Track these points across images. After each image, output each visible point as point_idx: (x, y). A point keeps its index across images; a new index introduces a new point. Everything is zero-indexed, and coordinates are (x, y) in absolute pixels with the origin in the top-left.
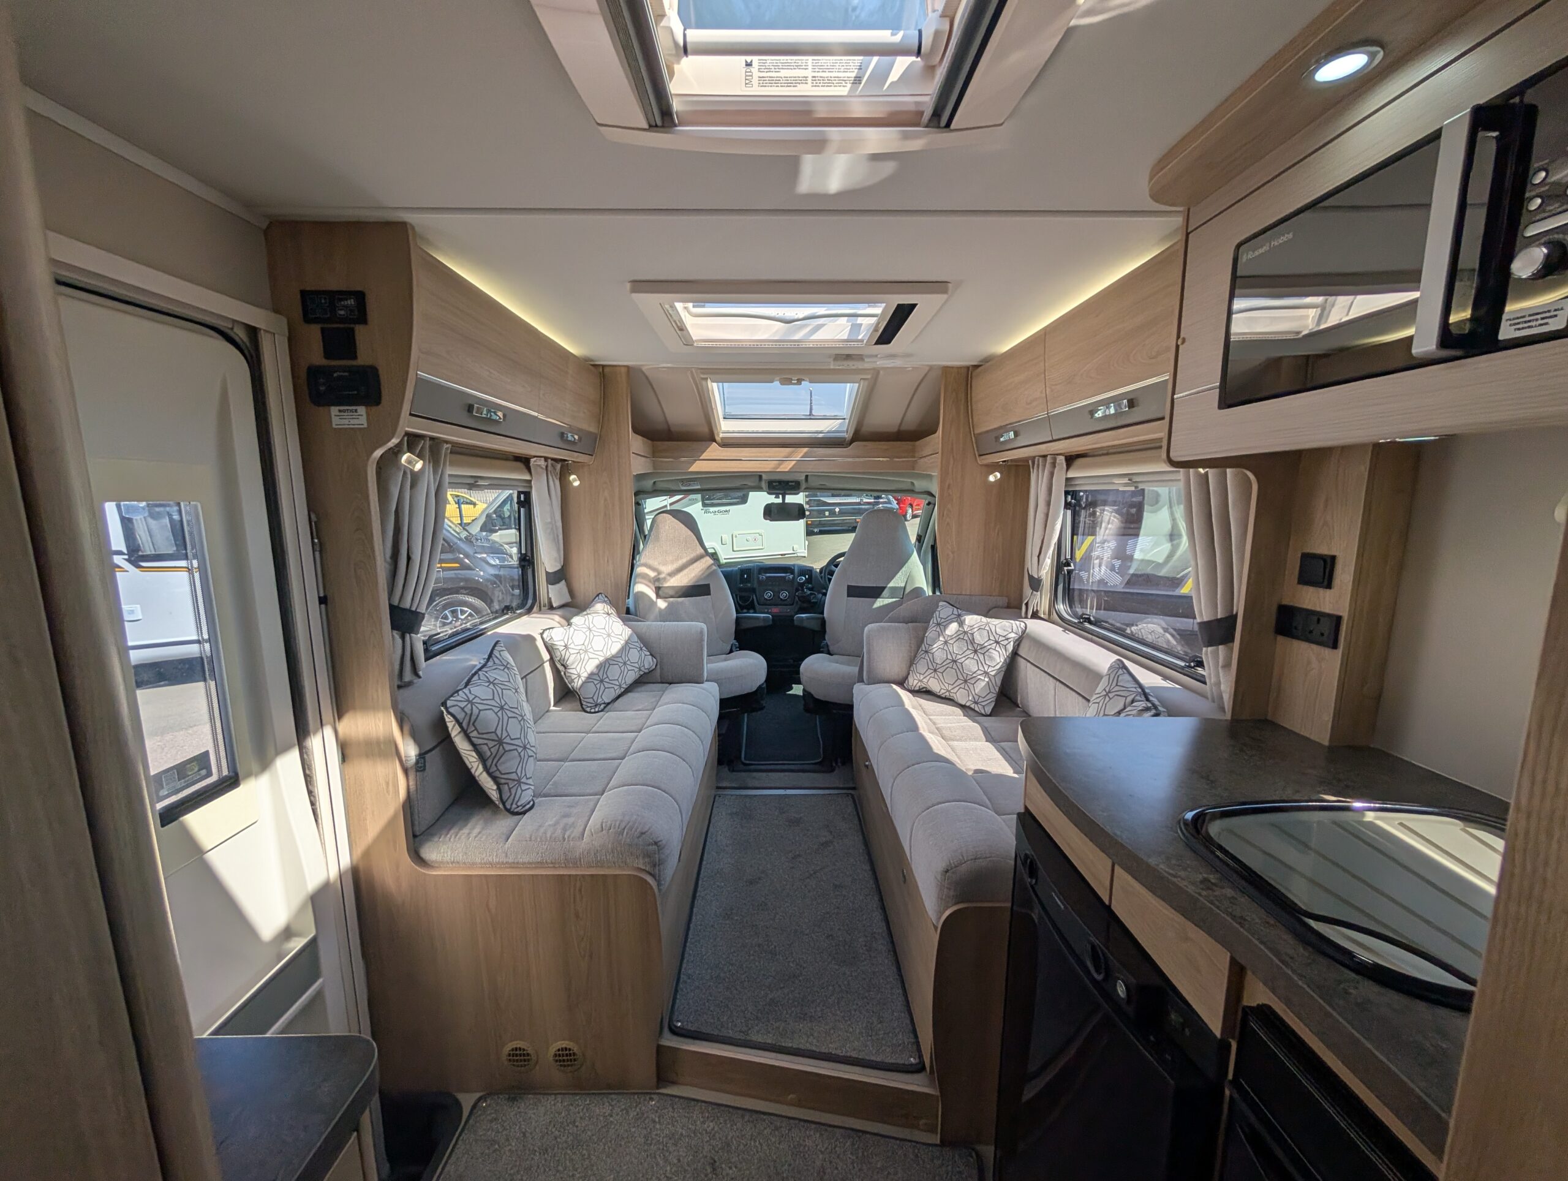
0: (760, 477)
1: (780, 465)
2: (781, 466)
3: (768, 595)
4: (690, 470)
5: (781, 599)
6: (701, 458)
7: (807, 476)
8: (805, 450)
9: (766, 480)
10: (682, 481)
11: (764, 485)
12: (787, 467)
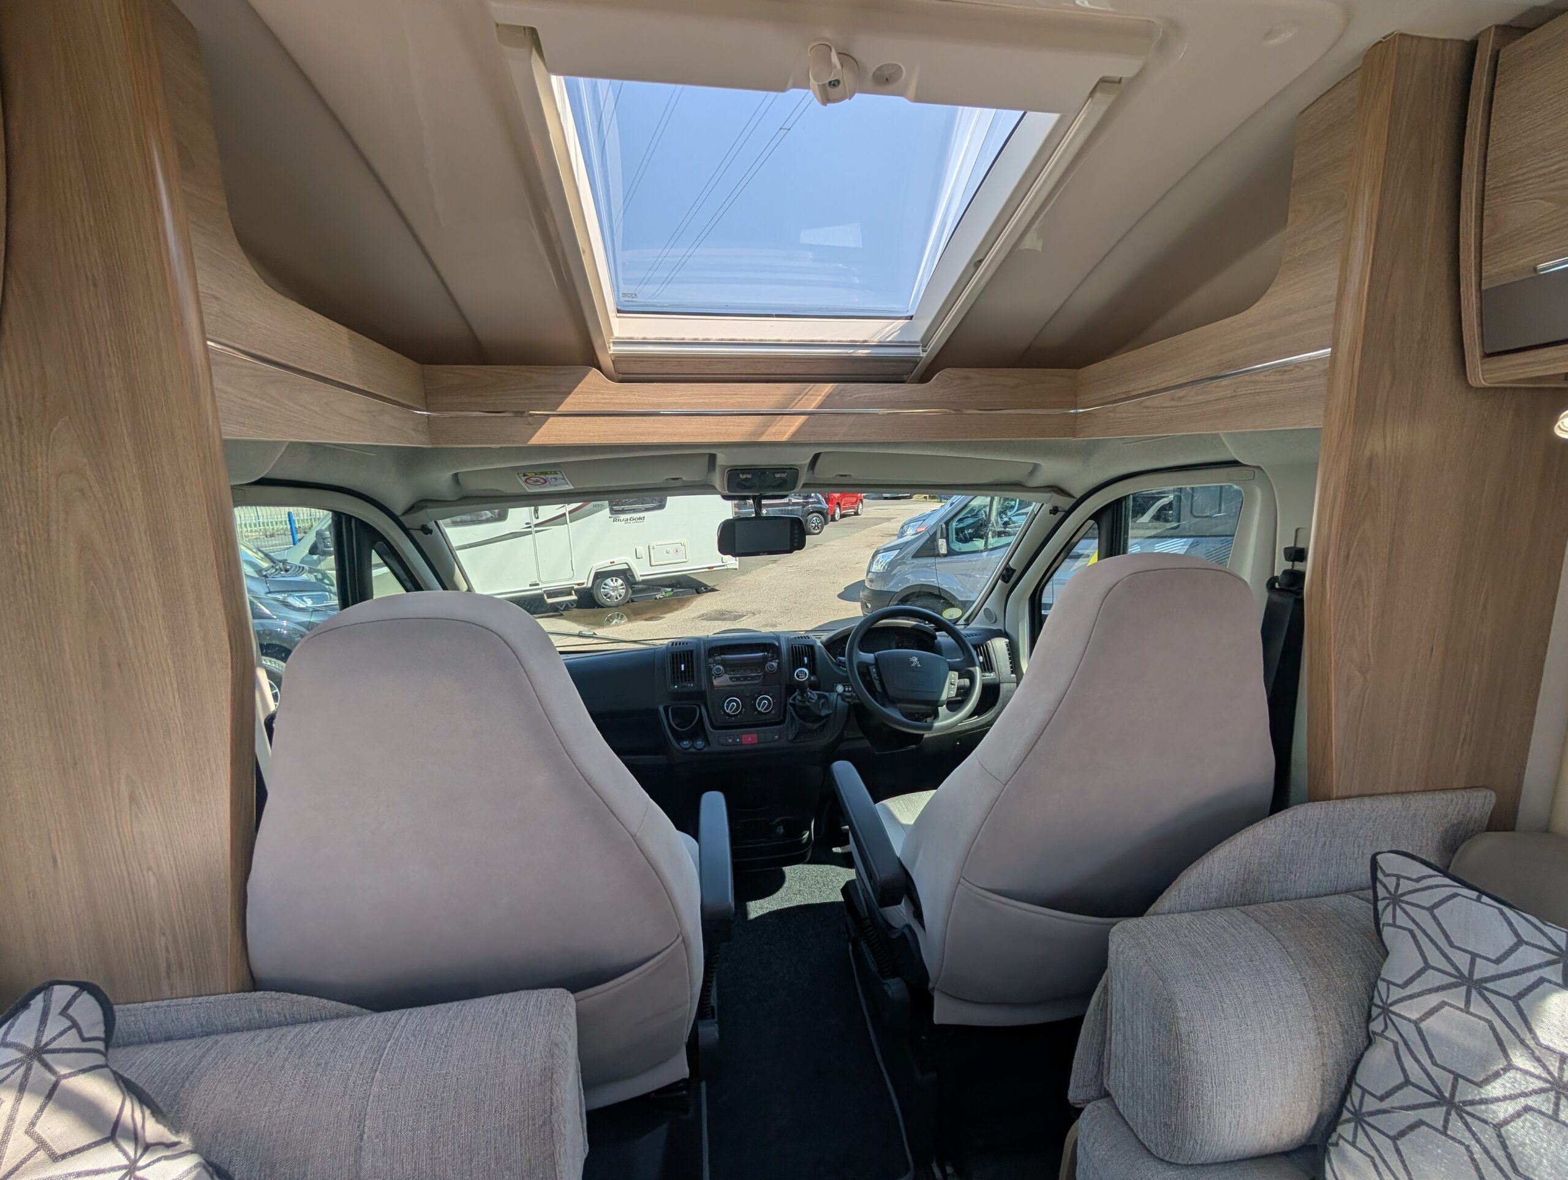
0: (712, 458)
1: (766, 426)
2: (772, 430)
3: (732, 706)
4: (535, 440)
5: (760, 712)
6: (562, 409)
7: (816, 457)
8: (828, 388)
9: (724, 467)
10: (524, 472)
11: (717, 479)
12: (784, 430)
